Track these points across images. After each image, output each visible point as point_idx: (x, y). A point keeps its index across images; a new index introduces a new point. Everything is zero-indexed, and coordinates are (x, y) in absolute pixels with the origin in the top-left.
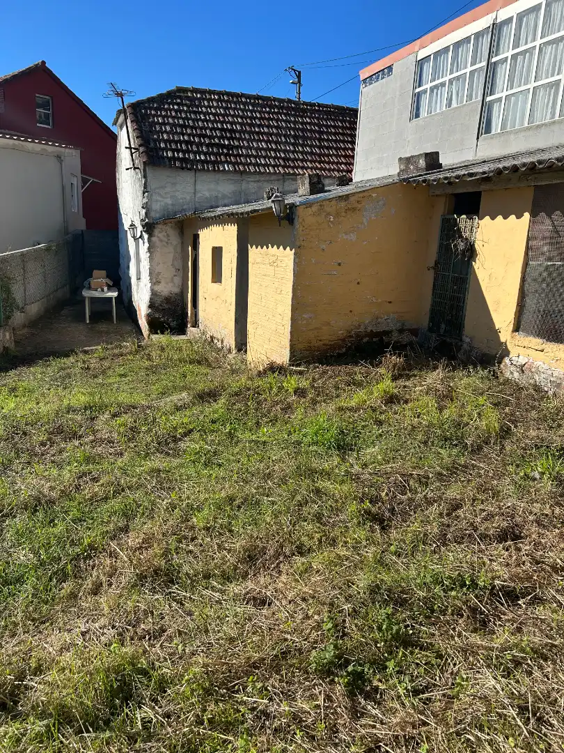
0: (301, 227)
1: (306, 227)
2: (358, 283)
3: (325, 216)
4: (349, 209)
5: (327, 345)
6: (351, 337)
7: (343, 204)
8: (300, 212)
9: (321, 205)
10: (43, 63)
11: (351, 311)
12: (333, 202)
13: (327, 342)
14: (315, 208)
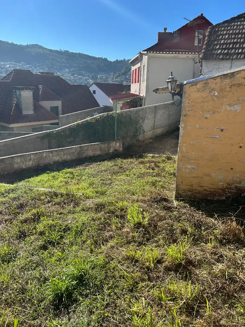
0: (187, 100)
1: (191, 100)
2: (241, 147)
3: (210, 92)
4: (234, 85)
5: (207, 191)
6: (230, 188)
7: (227, 81)
8: (186, 89)
9: (205, 83)
10: (202, 14)
11: (232, 169)
12: (218, 80)
13: (207, 189)
14: (199, 86)
